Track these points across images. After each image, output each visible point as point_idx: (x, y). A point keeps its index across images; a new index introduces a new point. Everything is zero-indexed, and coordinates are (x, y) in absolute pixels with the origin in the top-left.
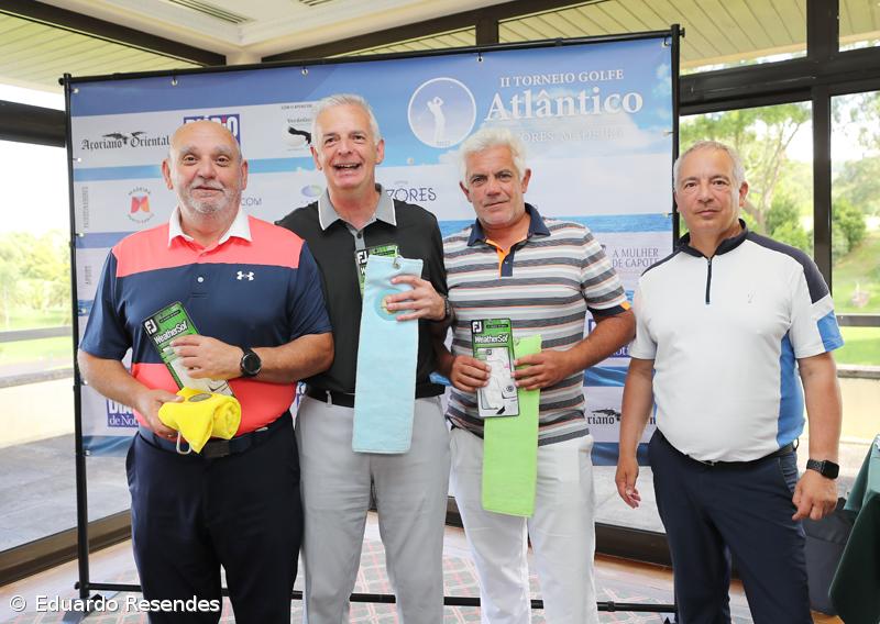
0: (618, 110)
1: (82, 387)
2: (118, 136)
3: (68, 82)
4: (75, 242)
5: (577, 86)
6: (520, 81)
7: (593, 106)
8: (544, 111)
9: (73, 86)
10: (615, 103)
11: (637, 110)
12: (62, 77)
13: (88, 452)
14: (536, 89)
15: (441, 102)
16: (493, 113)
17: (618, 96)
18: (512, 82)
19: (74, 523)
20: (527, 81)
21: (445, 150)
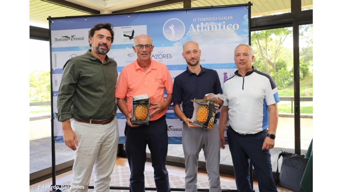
0: (231, 29)
1: (54, 120)
2: (67, 37)
3: (50, 19)
4: (52, 72)
5: (218, 21)
6: (200, 20)
7: (223, 28)
8: (207, 29)
9: (51, 20)
10: (230, 27)
11: (237, 29)
12: (48, 17)
13: (56, 142)
14: (204, 22)
15: (174, 26)
16: (191, 30)
17: (231, 25)
18: (197, 20)
19: (51, 166)
20: (202, 20)
21: (175, 42)
